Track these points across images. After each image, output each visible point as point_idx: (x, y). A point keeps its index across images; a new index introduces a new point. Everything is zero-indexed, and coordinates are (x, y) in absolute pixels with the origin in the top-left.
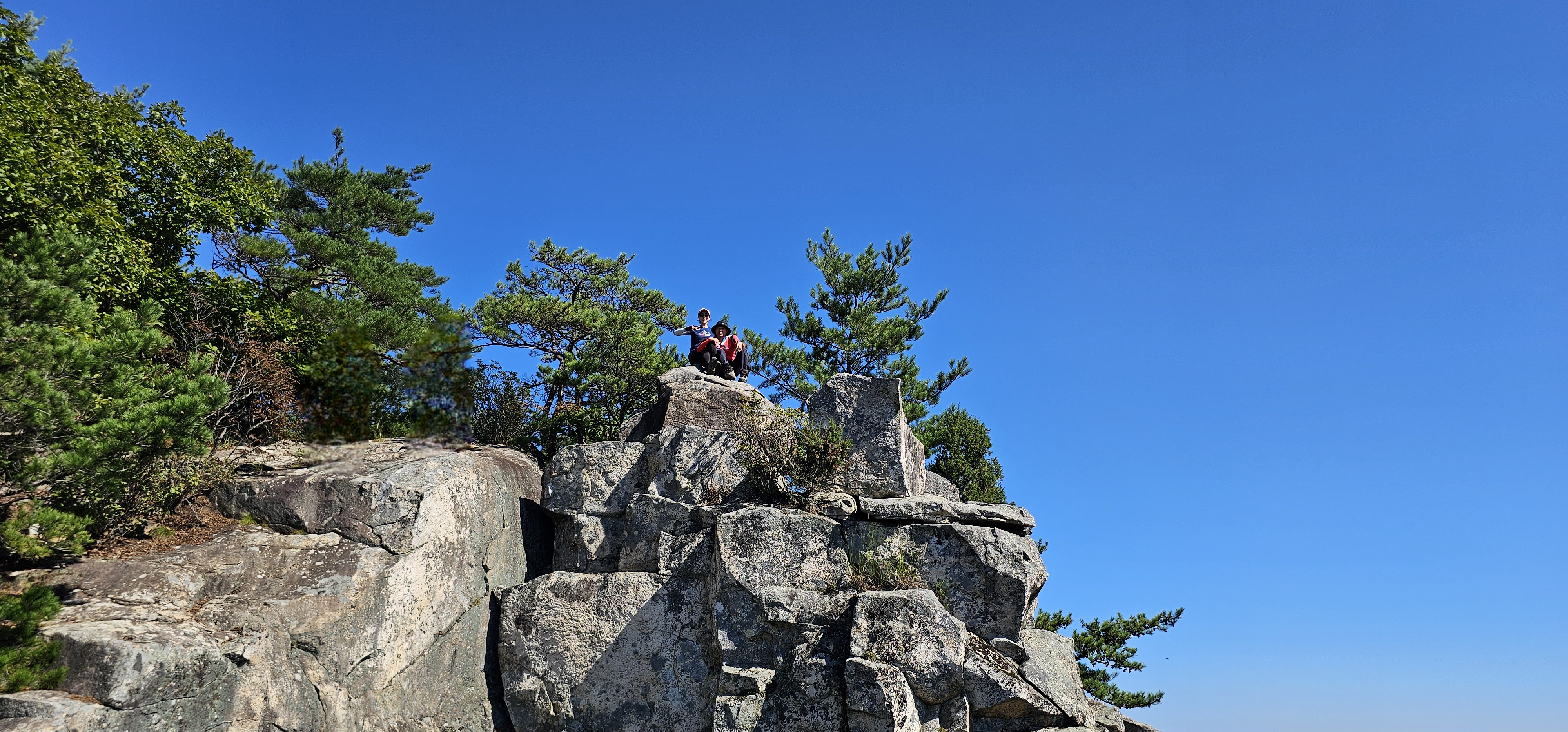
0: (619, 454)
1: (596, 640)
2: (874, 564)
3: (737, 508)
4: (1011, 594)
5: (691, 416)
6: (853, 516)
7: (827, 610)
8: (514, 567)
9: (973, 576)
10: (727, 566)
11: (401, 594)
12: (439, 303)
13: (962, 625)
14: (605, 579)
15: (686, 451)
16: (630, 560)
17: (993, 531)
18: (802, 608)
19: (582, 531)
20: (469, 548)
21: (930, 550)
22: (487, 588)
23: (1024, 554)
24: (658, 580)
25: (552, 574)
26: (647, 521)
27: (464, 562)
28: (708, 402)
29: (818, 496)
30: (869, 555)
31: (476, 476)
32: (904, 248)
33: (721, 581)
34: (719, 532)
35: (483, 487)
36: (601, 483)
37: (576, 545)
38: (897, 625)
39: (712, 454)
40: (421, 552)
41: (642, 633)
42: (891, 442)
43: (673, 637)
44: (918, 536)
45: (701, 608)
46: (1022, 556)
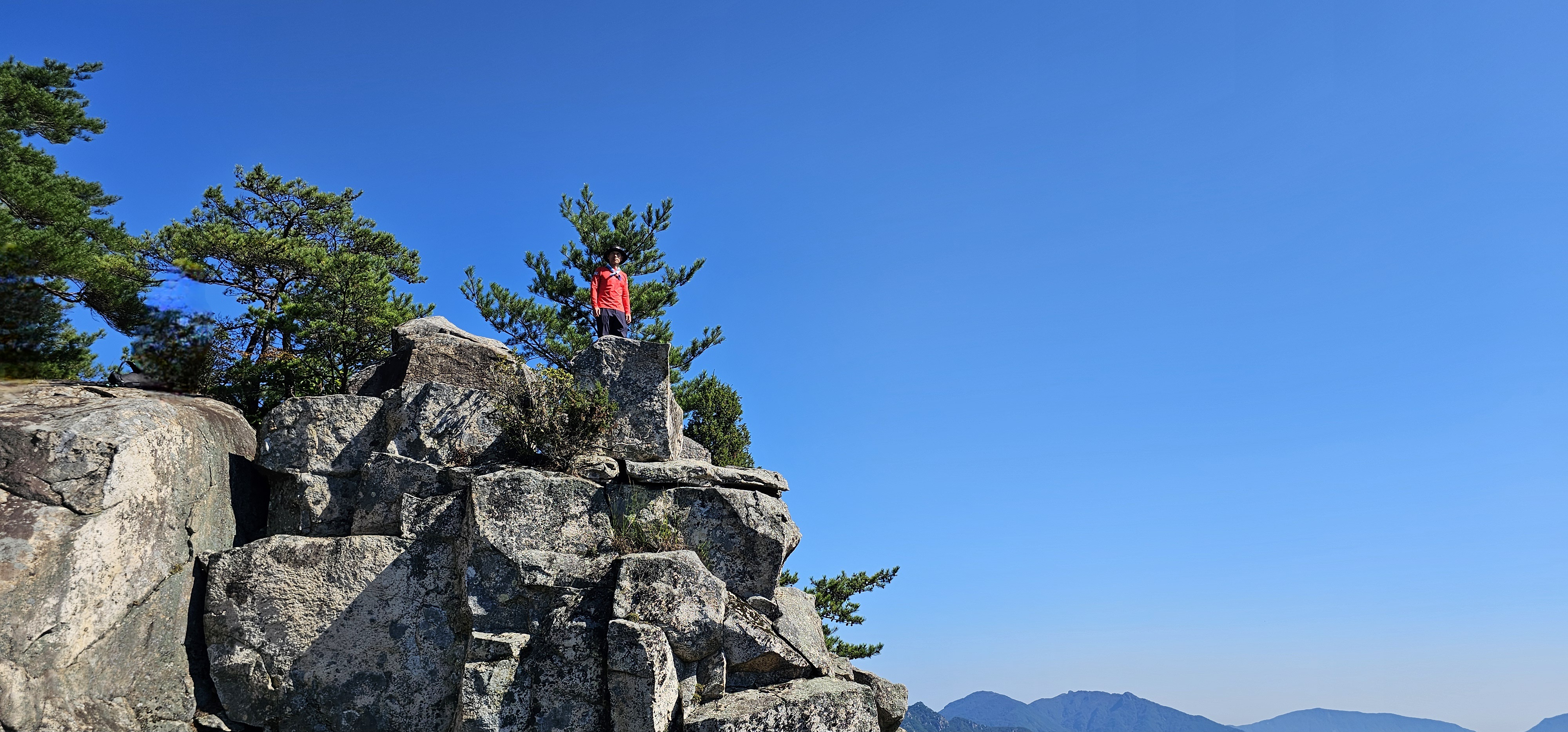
0: (353, 409)
1: (325, 608)
2: (637, 527)
3: (493, 470)
4: (769, 555)
5: (436, 372)
6: (616, 479)
7: (587, 573)
8: (222, 529)
9: (733, 538)
10: (481, 529)
11: (88, 559)
12: (111, 226)
13: (723, 585)
14: (337, 542)
15: (431, 408)
16: (365, 523)
17: (755, 495)
18: (561, 571)
19: (306, 491)
20: (170, 508)
21: (694, 513)
22: (191, 553)
23: (783, 516)
24: (399, 544)
25: (273, 537)
26: (387, 482)
27: (165, 524)
28: (457, 358)
29: (579, 459)
30: (632, 518)
31: (180, 428)
32: (664, 213)
33: (474, 545)
34: (474, 495)
35: (188, 440)
36: (330, 439)
37: (298, 506)
38: (661, 586)
39: (462, 413)
40: (114, 512)
41: (381, 600)
42: (658, 407)
43: (415, 603)
44: (681, 500)
45: (448, 573)
46: (780, 518)
